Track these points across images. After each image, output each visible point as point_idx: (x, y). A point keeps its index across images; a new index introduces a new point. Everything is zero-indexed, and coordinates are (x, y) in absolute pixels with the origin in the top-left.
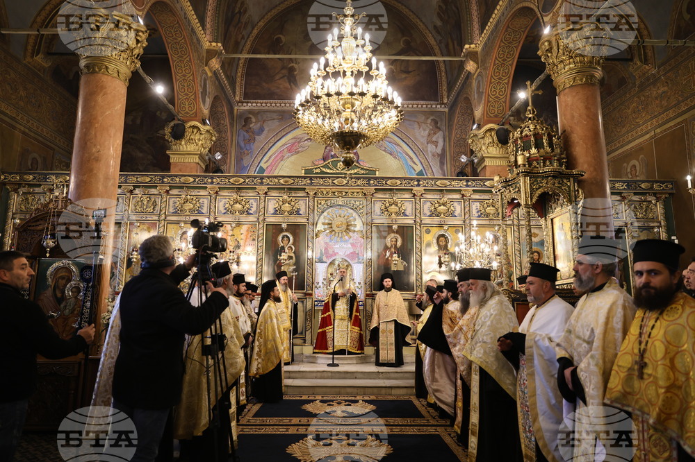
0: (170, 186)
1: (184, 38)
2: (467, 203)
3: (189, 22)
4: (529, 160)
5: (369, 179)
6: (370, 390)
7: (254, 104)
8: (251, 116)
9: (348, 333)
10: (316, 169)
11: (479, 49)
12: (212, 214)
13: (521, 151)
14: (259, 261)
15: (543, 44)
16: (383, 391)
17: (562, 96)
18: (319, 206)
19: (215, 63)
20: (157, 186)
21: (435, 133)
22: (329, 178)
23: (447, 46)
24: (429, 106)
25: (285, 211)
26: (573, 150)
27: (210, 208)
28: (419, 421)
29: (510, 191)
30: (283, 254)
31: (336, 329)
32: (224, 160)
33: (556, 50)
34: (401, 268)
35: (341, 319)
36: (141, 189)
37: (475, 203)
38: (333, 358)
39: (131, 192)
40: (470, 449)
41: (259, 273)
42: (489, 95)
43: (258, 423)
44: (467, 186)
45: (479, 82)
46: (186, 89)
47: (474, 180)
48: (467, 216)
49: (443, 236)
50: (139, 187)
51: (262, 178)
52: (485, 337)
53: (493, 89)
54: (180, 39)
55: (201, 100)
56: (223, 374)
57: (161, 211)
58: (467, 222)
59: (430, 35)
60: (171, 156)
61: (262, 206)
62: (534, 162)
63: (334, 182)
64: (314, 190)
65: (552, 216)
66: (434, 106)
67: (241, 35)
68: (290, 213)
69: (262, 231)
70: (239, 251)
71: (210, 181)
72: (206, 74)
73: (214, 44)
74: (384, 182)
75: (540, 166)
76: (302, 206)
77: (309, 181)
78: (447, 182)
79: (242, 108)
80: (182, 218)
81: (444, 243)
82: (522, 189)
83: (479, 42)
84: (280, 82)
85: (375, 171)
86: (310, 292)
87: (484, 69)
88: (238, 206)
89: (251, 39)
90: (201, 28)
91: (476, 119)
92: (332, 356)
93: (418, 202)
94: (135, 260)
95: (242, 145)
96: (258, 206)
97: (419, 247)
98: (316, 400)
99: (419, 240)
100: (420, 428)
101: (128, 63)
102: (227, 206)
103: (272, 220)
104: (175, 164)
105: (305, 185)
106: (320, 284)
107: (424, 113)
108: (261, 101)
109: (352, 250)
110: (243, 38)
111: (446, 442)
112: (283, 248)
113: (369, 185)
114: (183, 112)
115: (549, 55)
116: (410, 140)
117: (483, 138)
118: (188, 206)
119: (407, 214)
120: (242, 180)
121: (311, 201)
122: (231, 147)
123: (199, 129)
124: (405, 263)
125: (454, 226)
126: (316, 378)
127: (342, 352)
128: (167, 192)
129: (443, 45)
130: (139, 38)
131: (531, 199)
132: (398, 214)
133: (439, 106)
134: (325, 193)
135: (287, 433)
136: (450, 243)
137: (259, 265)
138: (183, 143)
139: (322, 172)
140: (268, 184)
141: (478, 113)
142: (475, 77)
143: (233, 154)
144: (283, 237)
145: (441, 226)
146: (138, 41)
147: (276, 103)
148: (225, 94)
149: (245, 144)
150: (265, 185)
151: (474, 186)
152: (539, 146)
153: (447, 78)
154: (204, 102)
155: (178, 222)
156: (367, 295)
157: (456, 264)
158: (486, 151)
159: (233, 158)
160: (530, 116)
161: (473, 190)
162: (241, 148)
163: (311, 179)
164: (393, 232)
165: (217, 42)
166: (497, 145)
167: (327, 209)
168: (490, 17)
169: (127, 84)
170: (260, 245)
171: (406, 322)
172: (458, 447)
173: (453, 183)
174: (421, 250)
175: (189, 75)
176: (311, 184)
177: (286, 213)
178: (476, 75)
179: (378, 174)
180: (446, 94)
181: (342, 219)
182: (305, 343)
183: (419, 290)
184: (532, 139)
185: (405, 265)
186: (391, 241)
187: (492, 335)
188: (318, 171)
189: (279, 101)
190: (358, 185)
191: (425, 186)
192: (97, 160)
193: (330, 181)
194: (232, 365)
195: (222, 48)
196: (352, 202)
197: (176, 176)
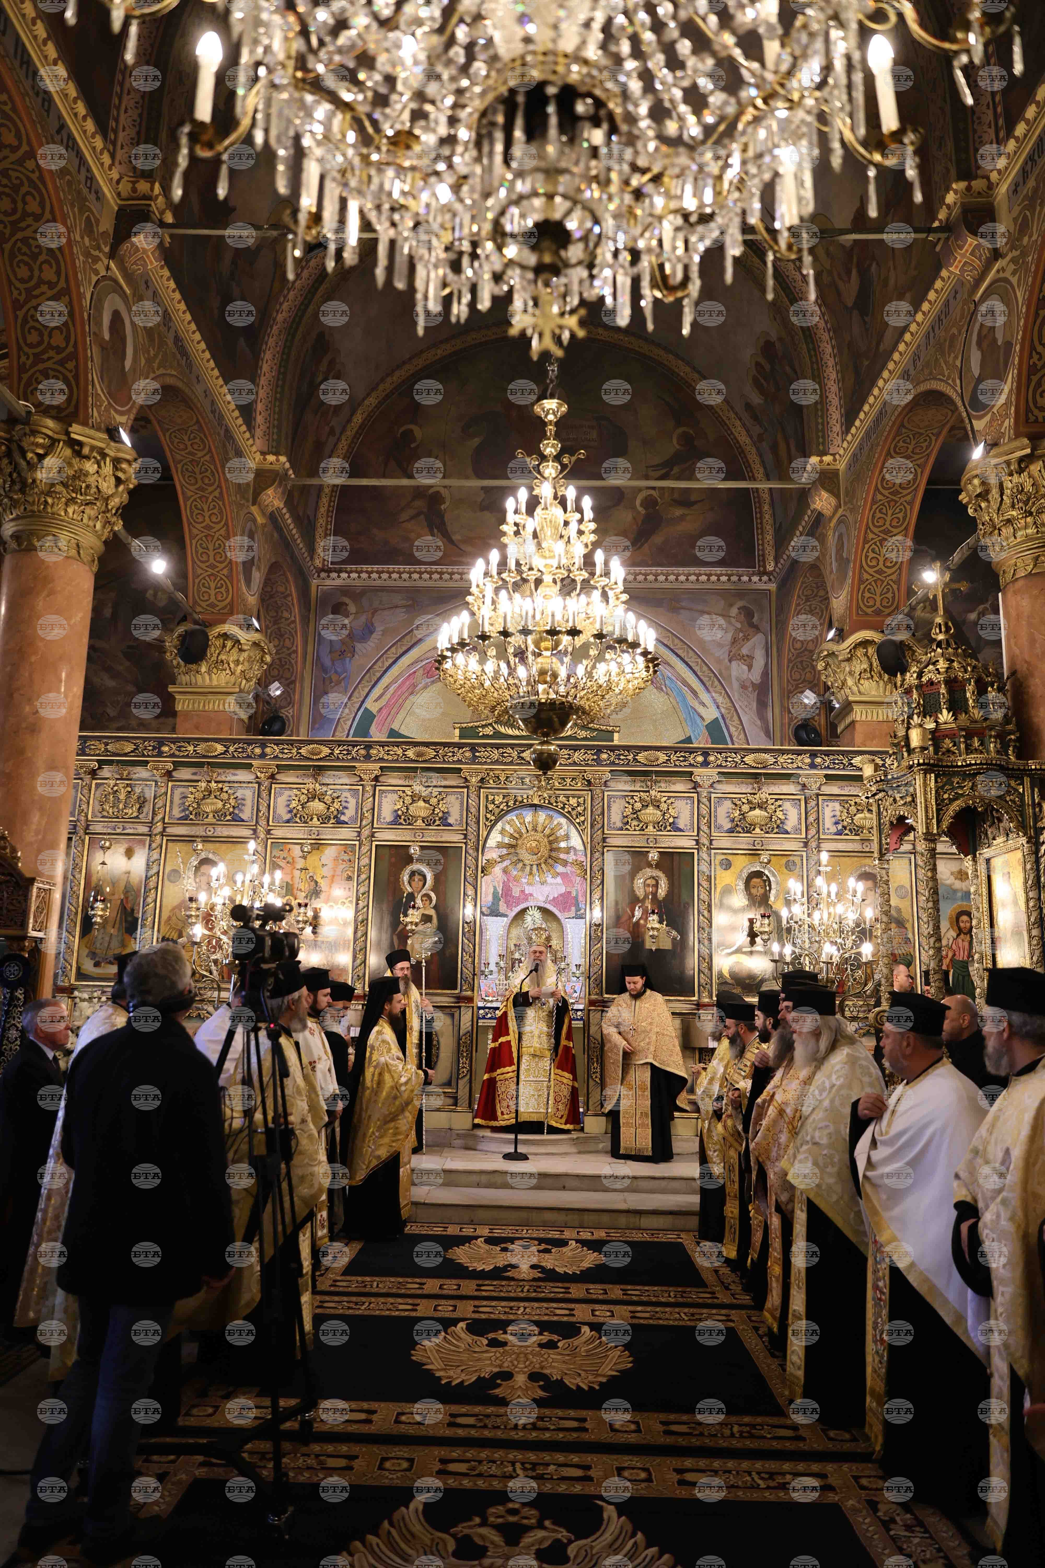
0: (174, 763)
1: (210, 451)
2: (813, 803)
3: (221, 418)
4: (936, 736)
5: (599, 750)
6: (593, 1217)
7: (354, 575)
8: (346, 600)
9: (549, 1087)
10: (483, 726)
11: (842, 466)
12: (263, 822)
13: (919, 715)
14: (360, 924)
15: (970, 481)
16: (623, 1220)
17: (1010, 594)
18: (491, 807)
19: (273, 498)
20: (147, 762)
21: (746, 638)
22: (512, 746)
23: (774, 448)
24: (734, 578)
25: (416, 818)
26: (1033, 713)
27: (258, 810)
28: (694, 1295)
29: (895, 800)
30: (411, 911)
31: (522, 1077)
32: (287, 695)
33: (997, 496)
34: (667, 945)
35: (534, 1056)
36: (113, 768)
37: (831, 804)
38: (516, 1141)
39: (93, 773)
40: (790, 1368)
41: (360, 952)
42: (861, 567)
43: (353, 1288)
44: (813, 766)
45: (840, 537)
46: (211, 554)
47: (827, 753)
48: (812, 832)
49: (759, 874)
50: (110, 763)
51: (368, 746)
52: (817, 1134)
53: (871, 555)
54: (200, 454)
55: (242, 577)
56: (287, 1199)
57: (154, 814)
58: (813, 844)
59: (738, 423)
60: (177, 697)
61: (368, 805)
62: (947, 741)
63: (523, 755)
64: (478, 772)
65: (986, 852)
66: (745, 578)
67: (327, 429)
68: (428, 822)
69: (368, 860)
70: (316, 904)
71: (258, 751)
72: (254, 520)
73: (271, 458)
74: (630, 757)
75: (959, 749)
76: (453, 807)
77: (468, 754)
78: (769, 758)
79: (328, 582)
80: (200, 831)
81: (761, 891)
82: (920, 799)
83: (842, 452)
84: (409, 525)
85: (612, 732)
86: (469, 993)
87: (851, 510)
88: (317, 806)
89: (349, 433)
90: (244, 428)
91: (834, 619)
92: (512, 1136)
93: (705, 800)
94: (98, 920)
95: (327, 662)
96: (359, 807)
97: (706, 899)
98: (476, 1238)
99: (705, 884)
100: (695, 1310)
101: (99, 526)
102: (294, 804)
103: (388, 836)
104: (187, 714)
105: (459, 762)
106: (492, 967)
107: (723, 594)
108: (369, 568)
109: (562, 890)
110: (332, 432)
111: (747, 1346)
112: (411, 897)
113: (598, 761)
114: (204, 604)
115: (983, 505)
116: (691, 653)
117: (849, 660)
118: (211, 806)
119: (681, 826)
120: (326, 751)
121: (473, 796)
122: (304, 667)
123: (238, 641)
124: (674, 933)
125: (784, 854)
126: (478, 1185)
127: (535, 1127)
128: (169, 774)
129: (765, 445)
130: (120, 474)
131: (939, 822)
132: (659, 826)
133: (755, 579)
134: (502, 779)
135: (414, 1314)
136: (773, 892)
137: (359, 934)
138: (204, 669)
139: (497, 735)
140: (381, 760)
141: (839, 603)
142: (832, 525)
143: (307, 684)
144: (413, 874)
145: (754, 853)
146: (119, 481)
147: (400, 573)
148: (293, 557)
149: (333, 661)
150: (375, 761)
151: (828, 768)
152: (957, 705)
153: (774, 515)
154: (248, 581)
155: (190, 839)
156: (592, 1003)
157: (783, 946)
158: (855, 689)
159: (307, 691)
160: (941, 637)
161: (827, 776)
162: (325, 670)
163: (473, 748)
164: (650, 865)
165: (277, 454)
166: (880, 676)
167: (508, 812)
168: (863, 400)
169: (95, 568)
170: (362, 890)
171: (677, 1065)
172: (769, 1360)
173: (781, 759)
174: (710, 905)
175: (218, 527)
176: (474, 760)
177: (419, 822)
178: (835, 521)
179: (617, 740)
180: (773, 553)
181: (539, 836)
182: (456, 1104)
183: (705, 994)
184: (943, 690)
185: (674, 939)
186: (646, 885)
187: (832, 1129)
188: (489, 731)
189: (407, 567)
190: (575, 764)
191: (720, 766)
192: (34, 729)
193: (515, 754)
194: (302, 1178)
195: (287, 465)
196: (562, 799)
197: (188, 741)
